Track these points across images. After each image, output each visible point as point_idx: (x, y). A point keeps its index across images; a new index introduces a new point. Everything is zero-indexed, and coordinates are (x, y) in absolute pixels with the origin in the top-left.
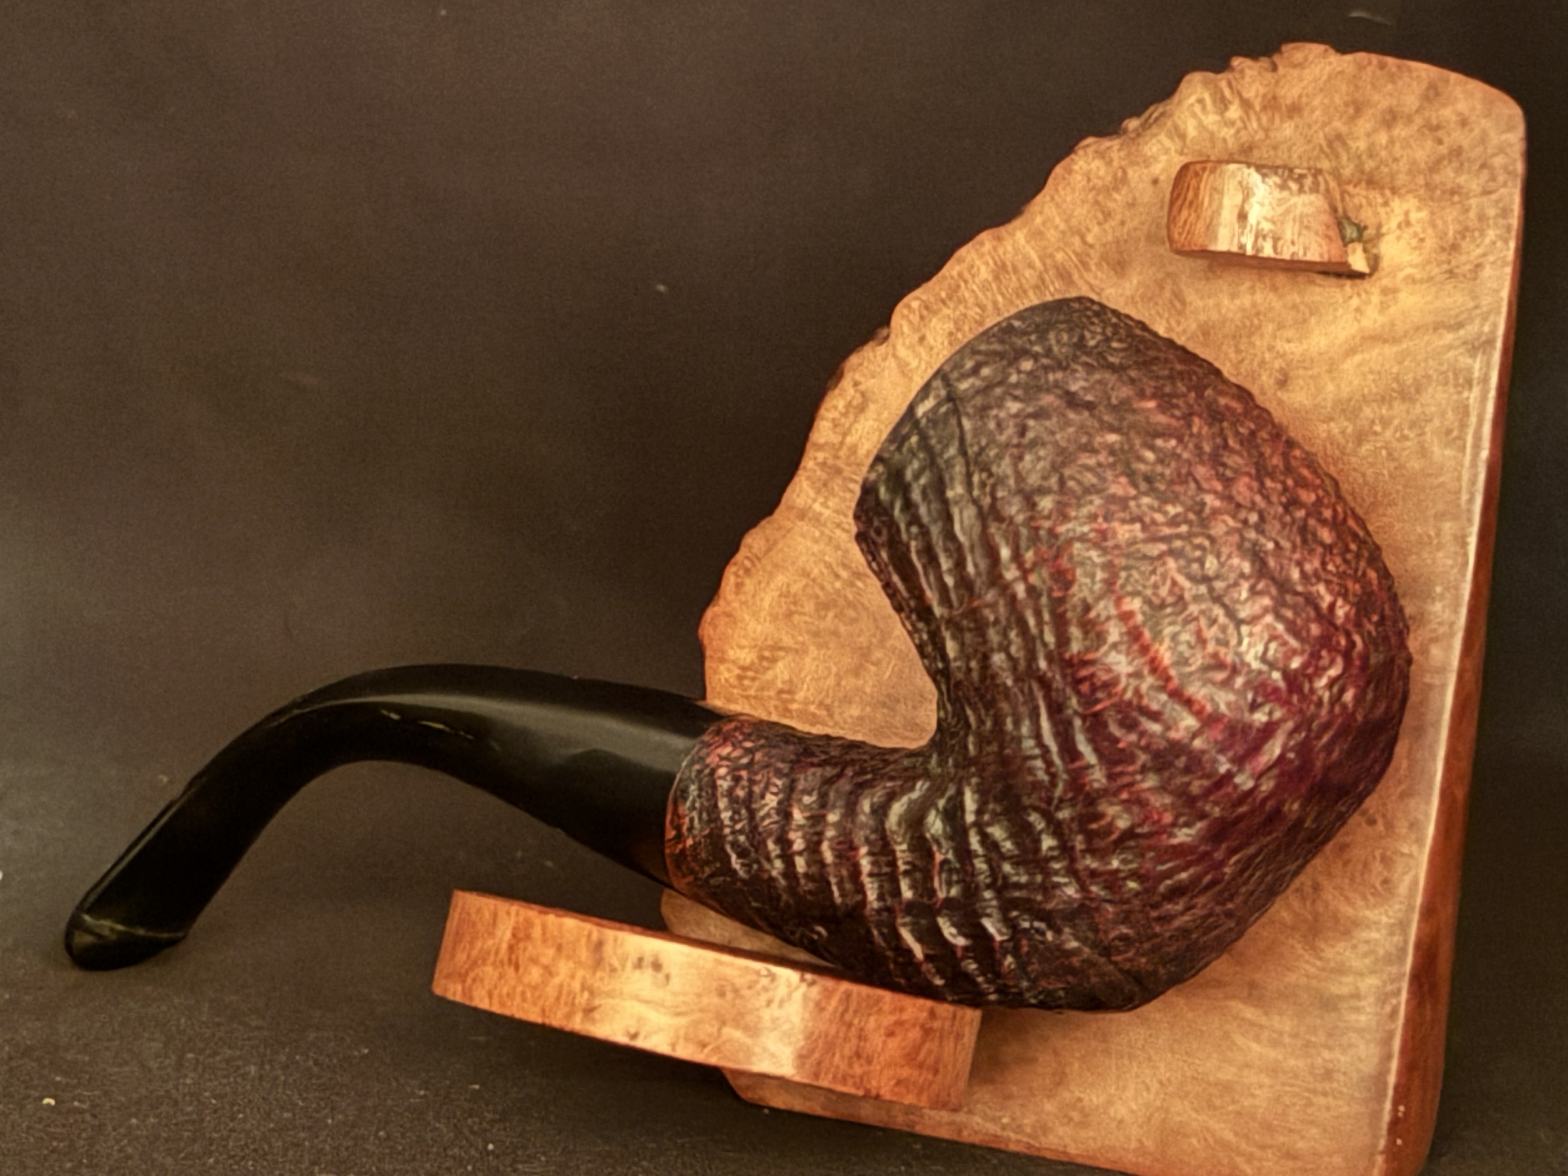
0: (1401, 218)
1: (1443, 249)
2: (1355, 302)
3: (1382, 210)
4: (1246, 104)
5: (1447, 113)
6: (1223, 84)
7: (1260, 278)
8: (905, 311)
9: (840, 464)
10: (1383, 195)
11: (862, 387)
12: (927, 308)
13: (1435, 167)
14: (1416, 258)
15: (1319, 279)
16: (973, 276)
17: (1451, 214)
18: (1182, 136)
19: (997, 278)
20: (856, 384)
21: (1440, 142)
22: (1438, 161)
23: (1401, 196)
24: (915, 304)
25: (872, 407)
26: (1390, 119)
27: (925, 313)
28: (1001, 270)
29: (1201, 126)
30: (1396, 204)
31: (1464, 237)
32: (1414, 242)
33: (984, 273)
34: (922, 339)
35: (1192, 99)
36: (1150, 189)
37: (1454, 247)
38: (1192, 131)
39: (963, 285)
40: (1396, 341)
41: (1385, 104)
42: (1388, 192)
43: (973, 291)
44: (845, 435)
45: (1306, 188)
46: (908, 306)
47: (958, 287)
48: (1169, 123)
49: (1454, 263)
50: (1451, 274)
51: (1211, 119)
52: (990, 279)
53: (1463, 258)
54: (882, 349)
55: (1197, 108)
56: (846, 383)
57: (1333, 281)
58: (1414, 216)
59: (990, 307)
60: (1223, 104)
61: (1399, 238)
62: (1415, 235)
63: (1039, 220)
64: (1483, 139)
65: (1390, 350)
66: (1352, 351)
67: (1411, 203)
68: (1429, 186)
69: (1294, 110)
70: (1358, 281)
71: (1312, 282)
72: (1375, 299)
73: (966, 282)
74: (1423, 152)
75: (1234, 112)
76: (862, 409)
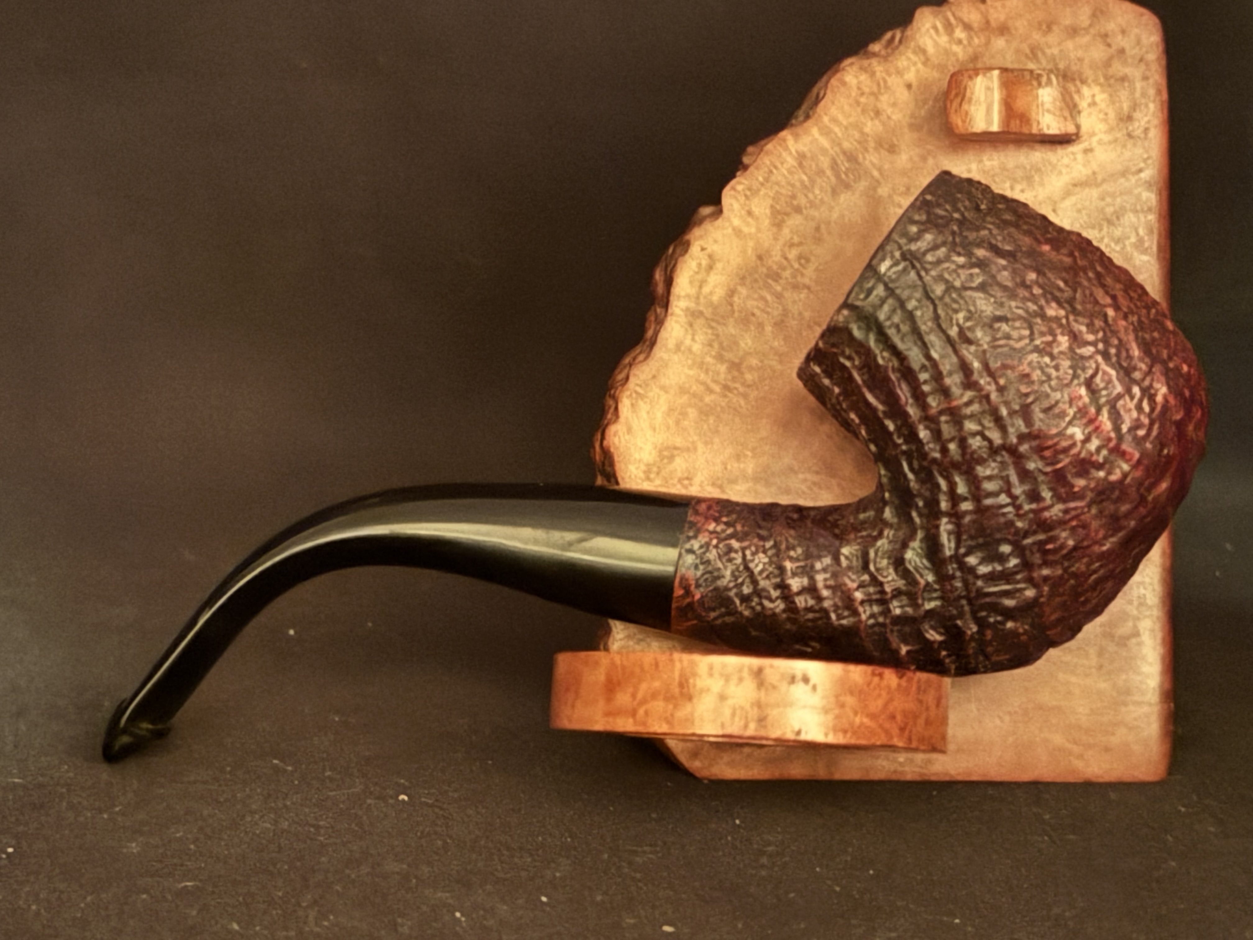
0: (1089, 100)
1: (1121, 119)
2: (1066, 161)
3: (1076, 97)
4: (967, 27)
5: (1111, 26)
6: (949, 14)
7: (995, 147)
8: (732, 193)
9: (701, 308)
10: (1075, 86)
11: (709, 250)
12: (750, 189)
13: (1108, 64)
14: (1101, 127)
15: (1037, 146)
16: (782, 163)
17: (1124, 94)
18: (924, 52)
19: (800, 165)
20: (703, 249)
21: (1109, 45)
22: (1111, 58)
23: (1089, 86)
24: (740, 188)
25: (719, 266)
26: (1073, 31)
27: (748, 193)
28: (801, 157)
29: (936, 44)
30: (1085, 91)
31: (1135, 110)
32: (1101, 116)
33: (791, 161)
34: (750, 213)
35: (928, 25)
36: (906, 93)
37: (1130, 118)
38: (931, 49)
39: (775, 171)
40: (1098, 185)
41: (1068, 22)
42: (1078, 83)
43: (784, 175)
44: (701, 287)
45: (1043, 83)
46: (733, 189)
47: (771, 172)
48: (912, 44)
49: (1130, 128)
50: (1130, 136)
51: (944, 40)
52: (795, 164)
53: (1136, 124)
54: (719, 222)
55: (932, 32)
56: (695, 249)
57: (1048, 146)
58: (1098, 98)
59: (798, 184)
60: (949, 28)
61: (1090, 114)
62: (1100, 111)
63: (826, 119)
64: (1138, 42)
65: (1095, 193)
66: (1067, 194)
67: (1096, 89)
68: (1107, 78)
69: (1003, 30)
70: (1065, 146)
71: (1032, 148)
72: (1080, 157)
73: (776, 167)
74: (1098, 53)
75: (959, 33)
76: (710, 268)
